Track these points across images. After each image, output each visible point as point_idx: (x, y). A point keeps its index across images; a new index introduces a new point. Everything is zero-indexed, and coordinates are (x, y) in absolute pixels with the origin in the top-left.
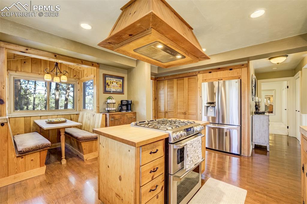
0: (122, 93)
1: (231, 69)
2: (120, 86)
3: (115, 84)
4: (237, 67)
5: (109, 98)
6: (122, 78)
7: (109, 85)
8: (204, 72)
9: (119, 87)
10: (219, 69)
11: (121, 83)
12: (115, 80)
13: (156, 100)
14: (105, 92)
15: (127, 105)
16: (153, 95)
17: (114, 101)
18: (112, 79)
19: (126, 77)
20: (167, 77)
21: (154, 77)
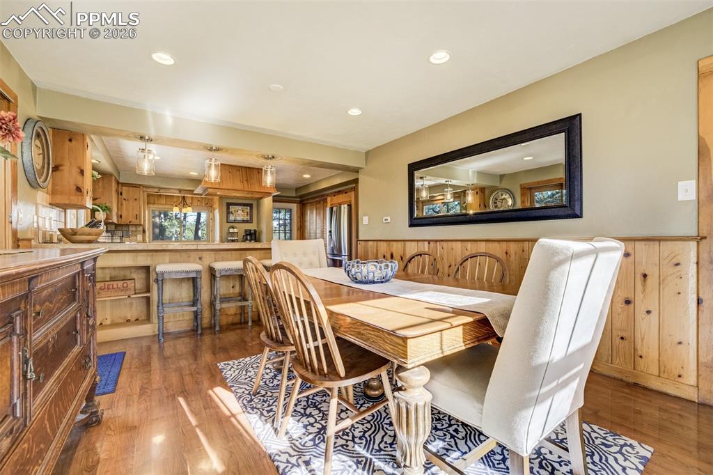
0: (250, 221)
2: (247, 214)
3: (240, 212)
4: (349, 191)
5: (233, 227)
6: (251, 206)
7: (233, 214)
9: (246, 216)
11: (249, 211)
12: (240, 208)
14: (228, 221)
15: (250, 235)
16: (298, 222)
17: (236, 230)
18: (237, 208)
19: (255, 203)
20: (308, 199)
21: (299, 199)
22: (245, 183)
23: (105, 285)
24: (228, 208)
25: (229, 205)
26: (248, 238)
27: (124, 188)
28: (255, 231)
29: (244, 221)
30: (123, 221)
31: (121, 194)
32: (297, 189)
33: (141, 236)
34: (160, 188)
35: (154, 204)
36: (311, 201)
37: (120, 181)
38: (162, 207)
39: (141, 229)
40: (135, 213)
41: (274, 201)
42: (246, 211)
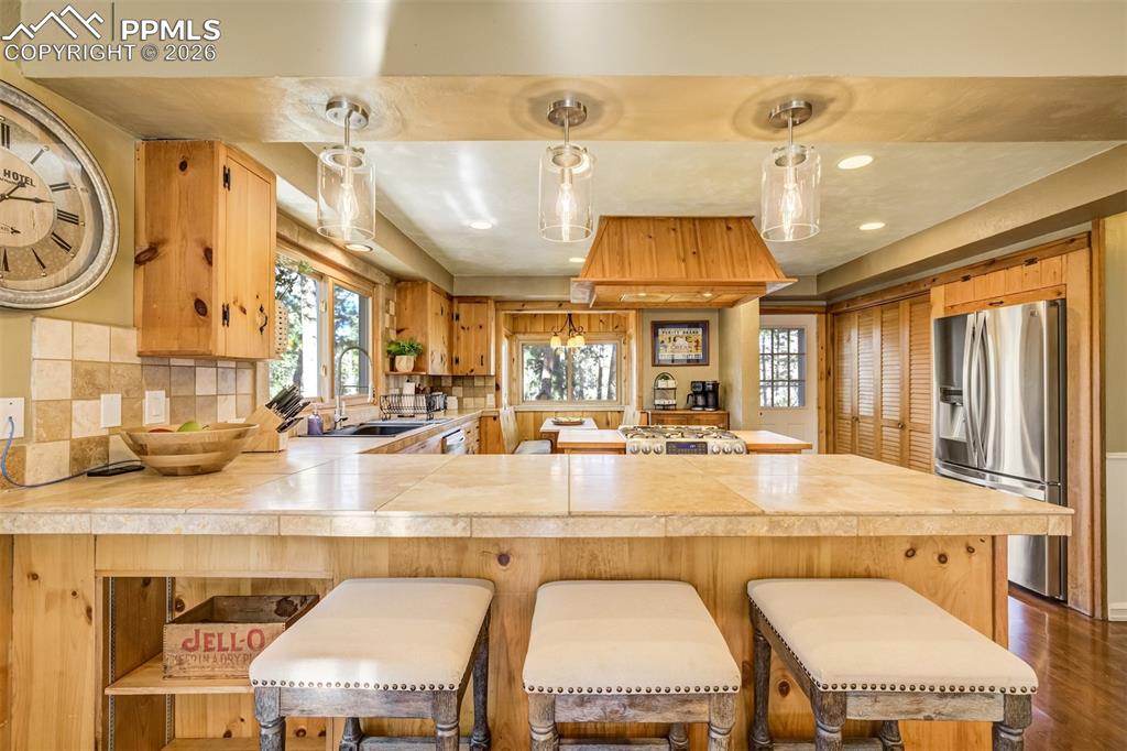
0: (703, 362)
1: (1031, 262)
2: (697, 346)
3: (681, 342)
4: (1051, 251)
5: (665, 377)
6: (705, 325)
7: (666, 347)
8: (949, 278)
9: (694, 349)
10: (993, 262)
11: (700, 338)
12: (681, 331)
13: (831, 378)
14: (655, 363)
15: (705, 393)
16: (820, 360)
17: (671, 384)
18: (673, 332)
19: (713, 319)
20: (853, 300)
21: (824, 303)
22: (692, 261)
23: (197, 632)
24: (655, 335)
25: (656, 326)
26: (700, 400)
27: (463, 306)
28: (715, 385)
29: (690, 362)
30: (460, 370)
31: (458, 317)
32: (821, 278)
33: (493, 395)
34: (525, 302)
35: (525, 333)
36: (865, 304)
37: (454, 295)
38: (538, 337)
39: (492, 383)
40: (479, 353)
41: (763, 311)
42: (694, 338)
